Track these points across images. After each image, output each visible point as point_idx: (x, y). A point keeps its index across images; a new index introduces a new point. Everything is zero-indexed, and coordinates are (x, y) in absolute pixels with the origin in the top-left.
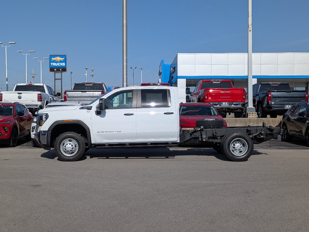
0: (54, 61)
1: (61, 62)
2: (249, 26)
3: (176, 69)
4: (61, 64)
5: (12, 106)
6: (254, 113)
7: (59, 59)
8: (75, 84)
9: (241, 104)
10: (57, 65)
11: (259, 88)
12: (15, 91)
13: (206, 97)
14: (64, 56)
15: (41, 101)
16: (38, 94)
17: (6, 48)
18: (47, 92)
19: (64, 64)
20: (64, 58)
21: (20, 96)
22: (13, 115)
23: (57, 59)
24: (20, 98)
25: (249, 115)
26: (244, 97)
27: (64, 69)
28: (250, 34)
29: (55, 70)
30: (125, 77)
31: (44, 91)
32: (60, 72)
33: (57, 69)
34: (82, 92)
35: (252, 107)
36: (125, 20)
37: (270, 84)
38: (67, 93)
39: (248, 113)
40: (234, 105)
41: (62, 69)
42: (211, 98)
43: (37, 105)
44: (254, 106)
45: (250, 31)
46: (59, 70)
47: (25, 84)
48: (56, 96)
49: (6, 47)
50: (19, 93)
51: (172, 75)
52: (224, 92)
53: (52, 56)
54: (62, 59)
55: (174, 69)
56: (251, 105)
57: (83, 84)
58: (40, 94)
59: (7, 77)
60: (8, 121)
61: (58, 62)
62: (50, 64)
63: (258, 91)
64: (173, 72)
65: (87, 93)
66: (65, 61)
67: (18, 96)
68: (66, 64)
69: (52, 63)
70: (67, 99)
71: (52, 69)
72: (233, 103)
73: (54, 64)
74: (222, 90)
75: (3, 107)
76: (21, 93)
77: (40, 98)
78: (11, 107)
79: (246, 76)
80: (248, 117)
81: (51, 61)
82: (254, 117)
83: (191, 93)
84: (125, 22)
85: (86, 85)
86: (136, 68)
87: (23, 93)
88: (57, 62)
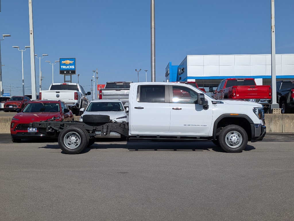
0: (64, 64)
1: (70, 64)
2: (272, 27)
3: (184, 70)
4: (71, 67)
5: (57, 103)
6: (278, 109)
7: (68, 62)
8: (107, 83)
9: (268, 100)
10: (67, 68)
11: (281, 86)
12: (51, 89)
13: (234, 94)
14: (73, 59)
15: (77, 99)
16: (75, 93)
17: (22, 52)
18: (80, 91)
19: (73, 67)
20: (73, 62)
21: (58, 95)
22: (60, 111)
23: (67, 63)
24: (58, 96)
25: (273, 111)
26: (270, 94)
27: (73, 72)
28: (273, 35)
29: (65, 72)
30: (153, 76)
31: (78, 90)
32: (70, 74)
33: (67, 72)
34: (116, 90)
35: (276, 103)
36: (153, 23)
37: (291, 81)
38: (103, 91)
39: (272, 109)
40: (261, 101)
41: (71, 72)
42: (238, 95)
43: (74, 103)
44: (277, 102)
45: (273, 31)
46: (69, 73)
47: (60, 84)
48: (86, 94)
49: (22, 50)
50: (57, 92)
51: (180, 76)
52: (251, 89)
53: (61, 60)
54: (71, 62)
55: (183, 70)
56: (274, 102)
57: (114, 83)
58: (77, 93)
59: (23, 79)
60: (58, 117)
61: (68, 65)
62: (60, 67)
63: (280, 89)
64: (182, 73)
65: (121, 91)
66: (74, 64)
67: (57, 95)
68: (75, 67)
69: (62, 66)
70: (103, 97)
71: (62, 72)
72: (260, 100)
73: (64, 67)
74: (250, 87)
75: (44, 105)
76: (59, 92)
77: (77, 97)
78: (57, 105)
79: (270, 76)
80: (272, 113)
81: (61, 64)
82: (278, 113)
83: (214, 91)
84: (153, 25)
85: (117, 84)
86: (140, 70)
87: (61, 92)
88: (66, 65)
